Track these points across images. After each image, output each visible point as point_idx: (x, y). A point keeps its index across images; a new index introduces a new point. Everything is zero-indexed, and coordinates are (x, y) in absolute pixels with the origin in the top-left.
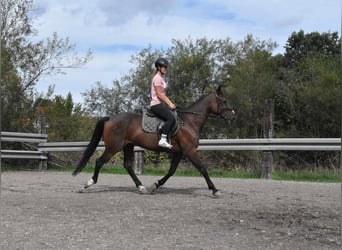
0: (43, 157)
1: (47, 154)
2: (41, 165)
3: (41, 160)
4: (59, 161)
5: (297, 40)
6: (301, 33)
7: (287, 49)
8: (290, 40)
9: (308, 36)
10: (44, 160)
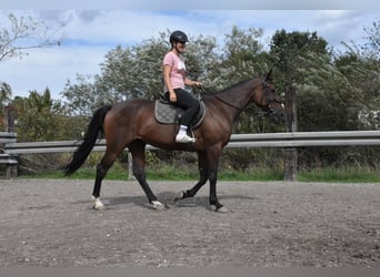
0: (11, 161)
1: (17, 157)
2: (9, 170)
3: (8, 164)
4: (34, 165)
5: (280, 39)
6: (284, 32)
7: (272, 47)
8: (274, 38)
9: (290, 35)
10: (13, 165)
